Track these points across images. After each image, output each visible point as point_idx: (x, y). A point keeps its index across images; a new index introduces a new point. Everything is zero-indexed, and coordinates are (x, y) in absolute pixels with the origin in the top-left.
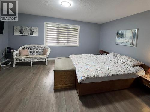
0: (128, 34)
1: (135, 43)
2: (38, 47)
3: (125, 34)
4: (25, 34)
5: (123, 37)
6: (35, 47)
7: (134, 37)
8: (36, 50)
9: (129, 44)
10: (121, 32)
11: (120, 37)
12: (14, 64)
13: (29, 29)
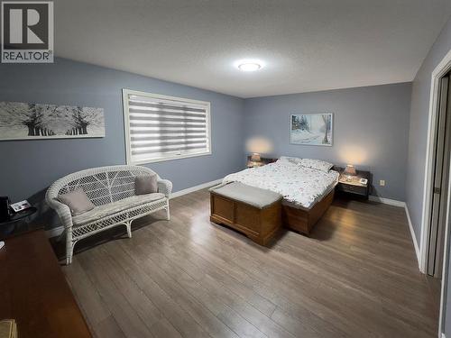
0: (316, 122)
1: (329, 140)
2: (112, 174)
3: (309, 121)
4: (53, 134)
5: (307, 128)
6: (102, 176)
7: (328, 128)
8: (110, 187)
9: (319, 141)
10: (299, 117)
11: (298, 127)
12: (70, 252)
13: (71, 114)
